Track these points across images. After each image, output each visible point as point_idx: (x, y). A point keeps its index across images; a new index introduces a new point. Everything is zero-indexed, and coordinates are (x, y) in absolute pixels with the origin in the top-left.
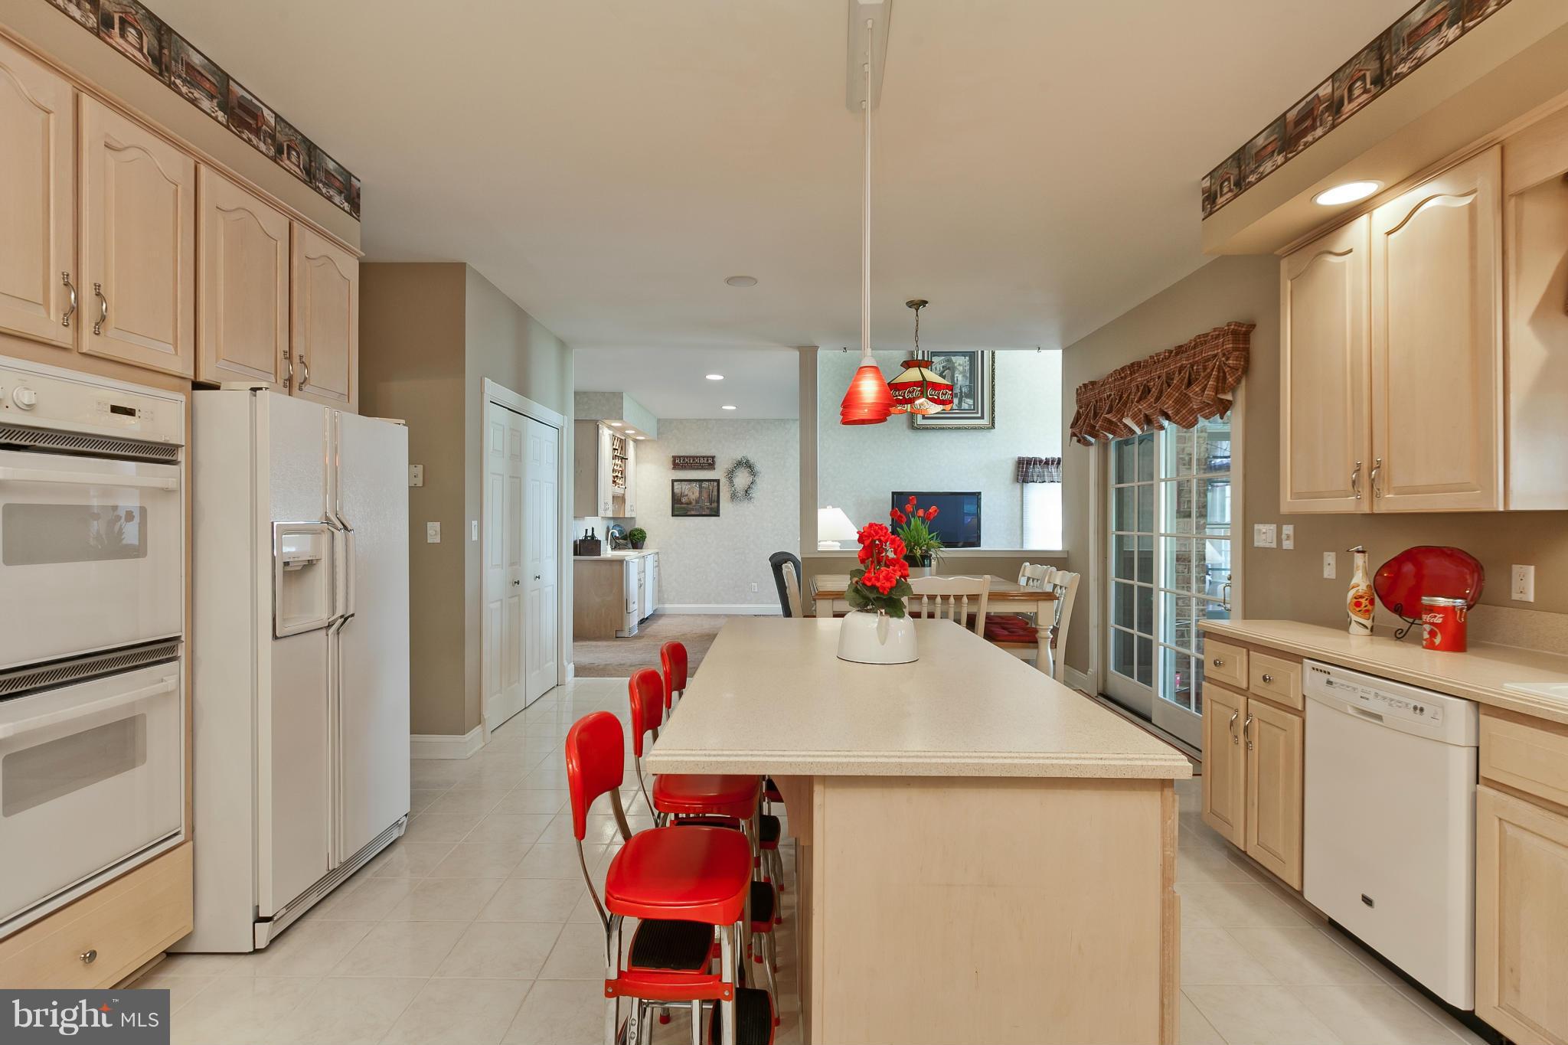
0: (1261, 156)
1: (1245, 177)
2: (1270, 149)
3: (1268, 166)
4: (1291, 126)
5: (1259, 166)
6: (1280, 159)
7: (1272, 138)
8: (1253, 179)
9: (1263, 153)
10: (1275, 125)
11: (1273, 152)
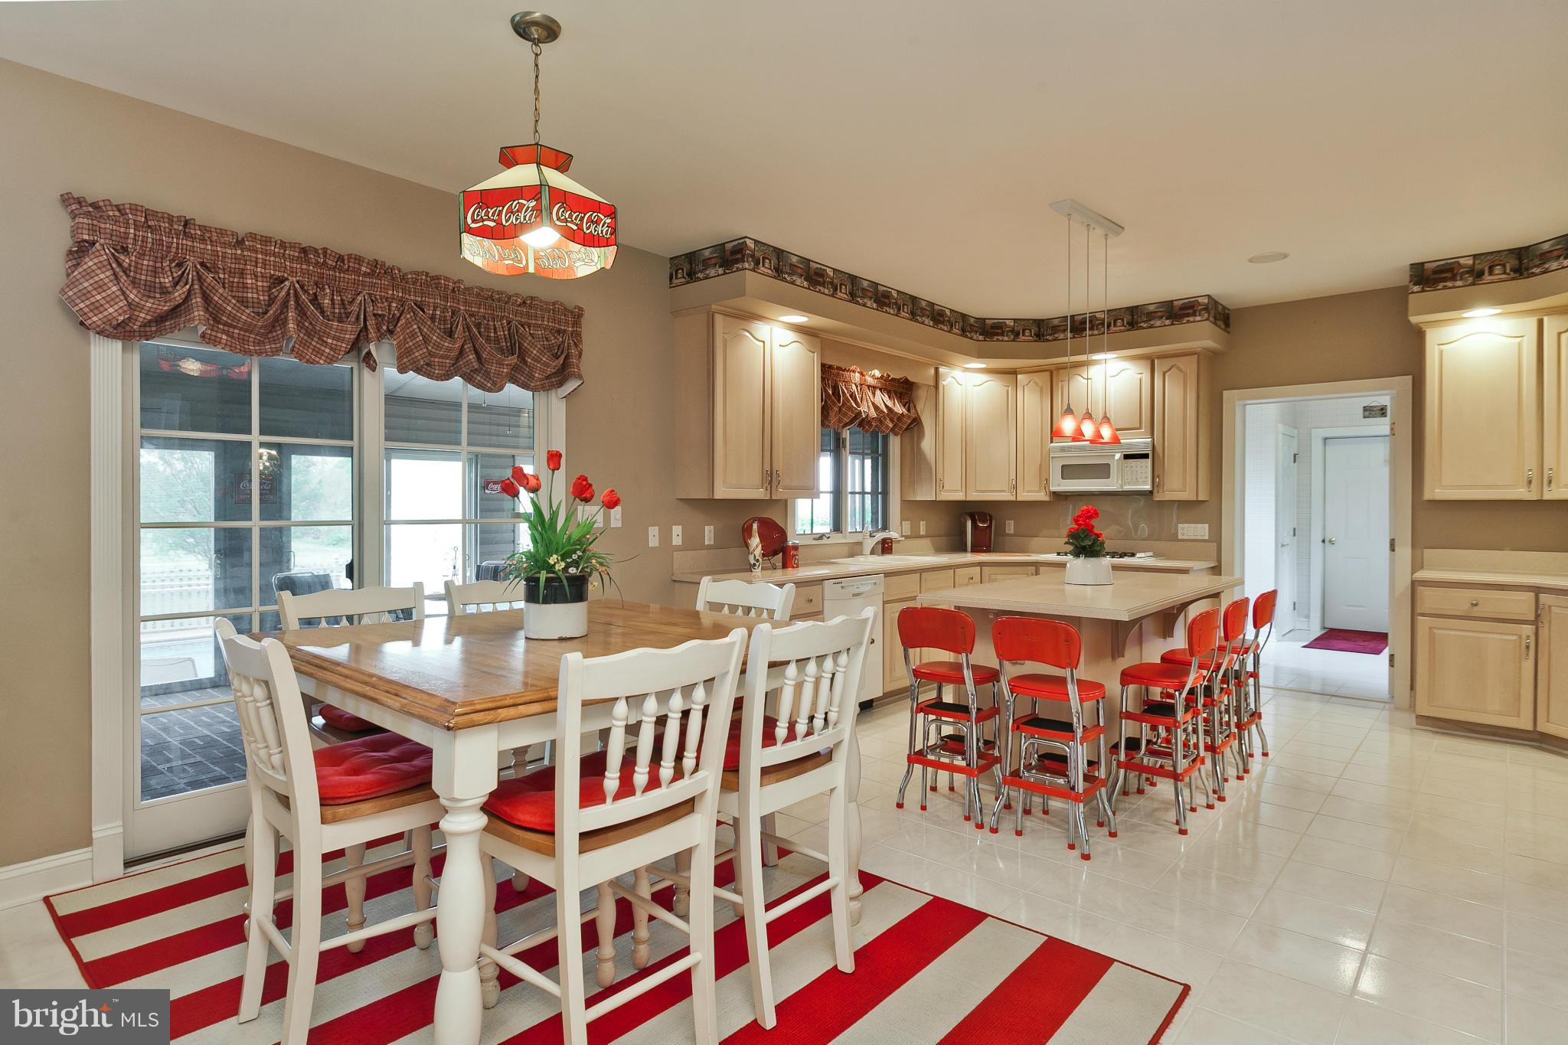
0: (706, 263)
1: (695, 273)
2: (713, 261)
3: (712, 272)
4: (728, 253)
5: (705, 269)
6: (721, 271)
7: (714, 255)
8: (701, 276)
9: (708, 261)
10: (716, 248)
11: (716, 264)
